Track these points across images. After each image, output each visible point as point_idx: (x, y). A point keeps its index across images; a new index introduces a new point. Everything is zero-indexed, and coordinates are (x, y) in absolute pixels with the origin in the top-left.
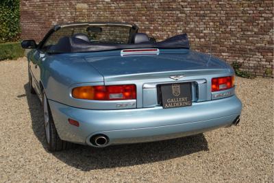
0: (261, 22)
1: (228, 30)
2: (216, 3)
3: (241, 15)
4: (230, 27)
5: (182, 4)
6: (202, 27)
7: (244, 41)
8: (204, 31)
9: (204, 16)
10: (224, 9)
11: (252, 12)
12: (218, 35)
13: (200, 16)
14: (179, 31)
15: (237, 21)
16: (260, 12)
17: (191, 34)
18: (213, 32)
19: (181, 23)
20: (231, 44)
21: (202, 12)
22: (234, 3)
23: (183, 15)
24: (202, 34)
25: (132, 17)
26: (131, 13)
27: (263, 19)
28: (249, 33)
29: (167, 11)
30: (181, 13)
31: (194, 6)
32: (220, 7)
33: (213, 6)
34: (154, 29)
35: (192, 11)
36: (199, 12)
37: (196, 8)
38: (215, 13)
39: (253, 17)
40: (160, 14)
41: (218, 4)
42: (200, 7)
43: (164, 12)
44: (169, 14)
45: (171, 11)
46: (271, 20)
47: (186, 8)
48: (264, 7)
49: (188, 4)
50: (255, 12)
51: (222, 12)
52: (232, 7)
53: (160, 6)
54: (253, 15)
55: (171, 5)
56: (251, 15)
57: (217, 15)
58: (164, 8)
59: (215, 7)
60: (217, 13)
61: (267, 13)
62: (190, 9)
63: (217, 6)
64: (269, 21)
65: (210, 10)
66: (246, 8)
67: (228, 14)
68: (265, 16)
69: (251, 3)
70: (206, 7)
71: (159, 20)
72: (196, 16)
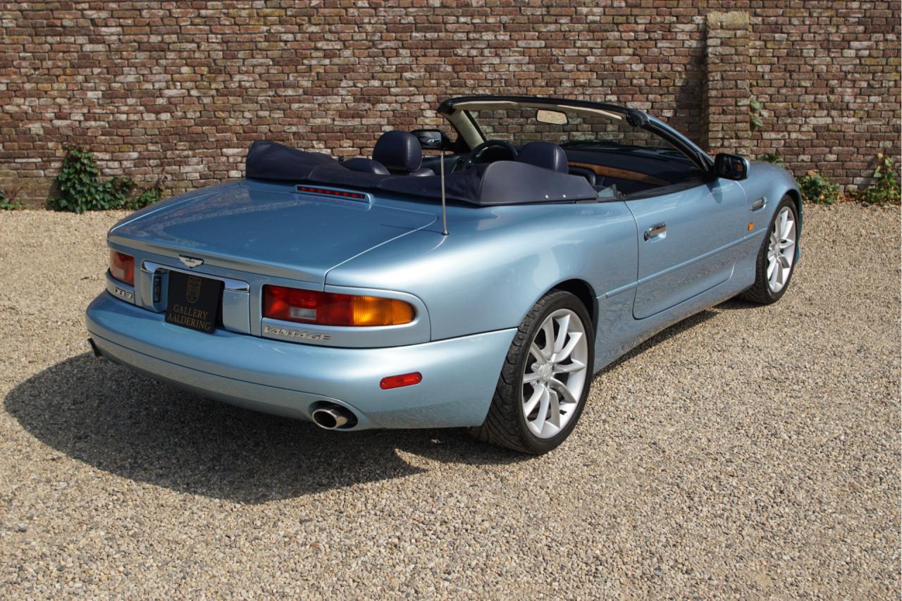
0: (316, 61)
1: (234, 85)
2: (192, 13)
3: (264, 45)
4: (237, 78)
5: (93, 14)
6: (160, 80)
7: (278, 115)
8: (168, 92)
9: (163, 48)
10: (217, 28)
11: (290, 37)
12: (206, 100)
13: (151, 49)
14: (90, 94)
15: (254, 61)
16: (312, 37)
17: (131, 101)
18: (194, 93)
19: (96, 71)
20: (246, 122)
21: (155, 39)
22: (244, 13)
23: (100, 47)
24: (160, 101)
27: (320, 54)
28: (290, 92)
29: (46, 36)
30: (91, 42)
31: (130, 22)
32: (206, 25)
33: (184, 21)
34: (8, 89)
35: (124, 35)
36: (145, 38)
37: (135, 25)
38: (193, 41)
39: (296, 50)
40: (24, 45)
41: (199, 16)
42: (148, 25)
43: (37, 40)
44: (54, 46)
45: (60, 35)
46: (340, 57)
47: (106, 26)
48: (319, 24)
49: (112, 17)
50: (299, 36)
51: (212, 38)
52: (239, 25)
53: (21, 21)
54: (296, 45)
55: (58, 19)
56: (289, 45)
57: (199, 47)
58: (34, 27)
59: (192, 24)
60: (198, 40)
61: (328, 40)
62: (119, 29)
63: (197, 21)
64: (336, 60)
65: (177, 34)
66: (274, 27)
67: (230, 44)
68: (325, 47)
69: (286, 15)
70: (164, 25)
71: (24, 64)
72: (139, 49)
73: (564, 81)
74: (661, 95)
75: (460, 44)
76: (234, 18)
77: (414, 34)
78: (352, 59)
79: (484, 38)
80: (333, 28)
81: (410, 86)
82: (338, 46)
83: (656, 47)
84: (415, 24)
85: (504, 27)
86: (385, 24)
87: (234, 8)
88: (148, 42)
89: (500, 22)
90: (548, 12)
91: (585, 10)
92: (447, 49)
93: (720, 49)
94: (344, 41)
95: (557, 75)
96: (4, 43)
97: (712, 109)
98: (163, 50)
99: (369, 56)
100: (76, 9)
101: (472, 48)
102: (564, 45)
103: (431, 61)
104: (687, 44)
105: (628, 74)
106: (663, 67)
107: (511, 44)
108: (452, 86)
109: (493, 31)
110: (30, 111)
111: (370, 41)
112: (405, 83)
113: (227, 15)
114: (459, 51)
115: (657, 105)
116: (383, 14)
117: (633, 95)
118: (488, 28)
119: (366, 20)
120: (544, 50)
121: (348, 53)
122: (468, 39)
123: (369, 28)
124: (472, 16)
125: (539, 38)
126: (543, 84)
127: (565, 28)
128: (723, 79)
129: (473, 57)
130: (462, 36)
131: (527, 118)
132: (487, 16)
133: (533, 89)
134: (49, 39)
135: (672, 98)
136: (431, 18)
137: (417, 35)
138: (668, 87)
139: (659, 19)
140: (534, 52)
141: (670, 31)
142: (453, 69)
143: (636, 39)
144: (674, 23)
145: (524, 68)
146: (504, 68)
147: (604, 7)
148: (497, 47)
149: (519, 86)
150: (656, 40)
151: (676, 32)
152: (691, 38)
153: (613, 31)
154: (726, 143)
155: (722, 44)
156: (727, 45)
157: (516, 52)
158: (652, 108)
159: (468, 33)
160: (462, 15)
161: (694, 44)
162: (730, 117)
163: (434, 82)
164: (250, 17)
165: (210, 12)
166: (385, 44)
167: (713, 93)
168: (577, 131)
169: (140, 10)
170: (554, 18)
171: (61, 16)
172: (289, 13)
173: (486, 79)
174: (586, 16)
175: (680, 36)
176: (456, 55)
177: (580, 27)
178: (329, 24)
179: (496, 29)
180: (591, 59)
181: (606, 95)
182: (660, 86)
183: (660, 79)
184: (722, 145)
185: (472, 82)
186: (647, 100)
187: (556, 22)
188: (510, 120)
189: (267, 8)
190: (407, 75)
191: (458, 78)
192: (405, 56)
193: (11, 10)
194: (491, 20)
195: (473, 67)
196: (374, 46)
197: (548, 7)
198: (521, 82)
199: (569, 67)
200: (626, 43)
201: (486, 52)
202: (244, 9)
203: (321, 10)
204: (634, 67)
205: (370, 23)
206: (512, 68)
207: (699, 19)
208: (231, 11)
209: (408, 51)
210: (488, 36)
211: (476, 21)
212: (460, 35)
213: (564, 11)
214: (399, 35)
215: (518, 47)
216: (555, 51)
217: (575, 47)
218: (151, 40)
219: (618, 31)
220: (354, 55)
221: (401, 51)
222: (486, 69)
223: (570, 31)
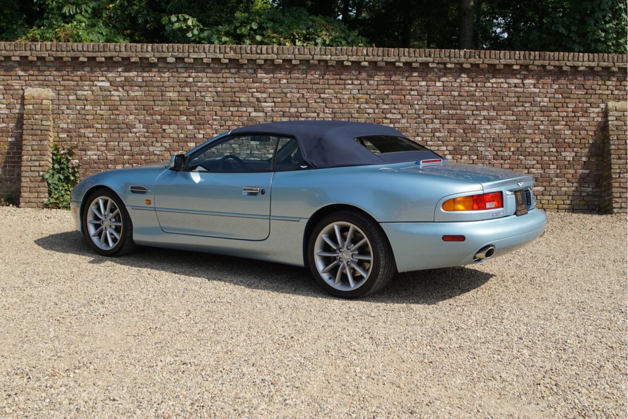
2: (316, 96)
3: (356, 115)
5: (258, 95)
10: (330, 105)
11: (372, 111)
16: (384, 112)
21: (293, 110)
22: (346, 97)
23: (261, 114)
25: (159, 117)
26: (156, 108)
27: (388, 121)
29: (230, 107)
30: (255, 111)
31: (279, 100)
32: (323, 103)
33: (311, 100)
34: (204, 137)
35: (275, 107)
36: (287, 110)
37: (282, 102)
38: (315, 112)
39: (374, 119)
40: (216, 112)
41: (320, 97)
42: (290, 102)
43: (224, 109)
44: (234, 113)
45: (238, 107)
46: (399, 123)
47: (266, 102)
48: (389, 104)
49: (269, 97)
50: (377, 111)
51: (327, 110)
52: (342, 103)
53: (216, 98)
54: (375, 116)
55: (238, 97)
56: (370, 115)
57: (318, 115)
58: (223, 102)
59: (315, 102)
60: (318, 112)
61: (393, 113)
62: (273, 104)
63: (319, 100)
64: (397, 125)
65: (306, 107)
66: (363, 105)
67: (336, 114)
68: (391, 117)
69: (370, 98)
70: (299, 102)
71: (215, 123)
72: (283, 116)
73: (526, 139)
74: (581, 148)
75: (468, 117)
76: (340, 99)
77: (442, 111)
78: (406, 125)
79: (482, 114)
80: (396, 106)
81: (439, 140)
82: (399, 116)
83: (578, 121)
84: (443, 105)
85: (494, 108)
86: (426, 105)
87: (340, 94)
88: (289, 112)
89: (491, 105)
90: (518, 100)
91: (539, 99)
92: (461, 120)
93: (615, 122)
94: (402, 114)
95: (523, 136)
96: (204, 111)
97: (613, 156)
98: (297, 117)
99: (416, 123)
100: (249, 92)
101: (475, 120)
102: (527, 119)
103: (451, 126)
104: (596, 119)
105: (562, 136)
106: (582, 132)
107: (497, 118)
108: (463, 141)
109: (487, 110)
110: (216, 152)
111: (417, 114)
112: (436, 139)
113: (336, 97)
114: (468, 121)
115: (579, 154)
116: (425, 99)
117: (565, 148)
118: (484, 108)
119: (416, 102)
120: (516, 122)
121: (404, 121)
122: (473, 114)
123: (417, 107)
124: (476, 101)
125: (513, 115)
126: (515, 141)
127: (527, 109)
128: (618, 139)
129: (475, 125)
130: (470, 113)
131: (505, 160)
132: (484, 101)
133: (509, 144)
134: (231, 109)
135: (587, 150)
136: (452, 102)
137: (444, 111)
138: (585, 144)
139: (580, 105)
140: (510, 123)
141: (586, 112)
142: (464, 132)
143: (567, 116)
144: (589, 107)
145: (504, 131)
146: (493, 131)
147: (550, 98)
148: (489, 120)
149: (501, 142)
150: (578, 117)
151: (590, 113)
152: (598, 116)
153: (554, 111)
154: (622, 176)
155: (616, 119)
156: (620, 120)
157: (500, 122)
158: (576, 156)
159: (473, 111)
160: (470, 101)
161: (600, 119)
162: (623, 161)
163: (452, 139)
164: (349, 99)
165: (326, 96)
166: (425, 116)
167: (613, 147)
168: (533, 168)
169: (286, 94)
170: (521, 103)
171: (240, 96)
172: (372, 97)
173: (482, 137)
174: (540, 103)
175: (592, 115)
176: (465, 123)
177: (536, 109)
178: (394, 104)
179: (489, 109)
180: (542, 127)
181: (550, 148)
182: (580, 143)
183: (580, 139)
184: (619, 177)
185: (474, 139)
186: (573, 152)
187: (523, 106)
188: (495, 161)
189: (359, 94)
190: (438, 134)
191: (466, 136)
192: (437, 124)
193: (211, 92)
194: (486, 104)
195: (475, 130)
196: (419, 117)
197: (518, 97)
198: (502, 140)
199: (529, 131)
200: (561, 118)
201: (483, 122)
202: (346, 94)
203: (390, 96)
204: (566, 132)
205: (418, 104)
206: (497, 131)
207: (603, 106)
208: (338, 95)
209: (439, 121)
210: (484, 113)
211: (478, 104)
212: (468, 112)
213: (527, 100)
214: (433, 111)
215: (501, 119)
216: (522, 122)
217: (533, 120)
218: (291, 111)
219: (557, 111)
220: (407, 122)
221: (435, 120)
222: (482, 132)
223: (530, 111)
